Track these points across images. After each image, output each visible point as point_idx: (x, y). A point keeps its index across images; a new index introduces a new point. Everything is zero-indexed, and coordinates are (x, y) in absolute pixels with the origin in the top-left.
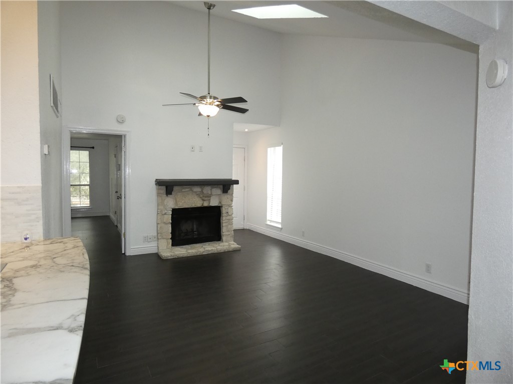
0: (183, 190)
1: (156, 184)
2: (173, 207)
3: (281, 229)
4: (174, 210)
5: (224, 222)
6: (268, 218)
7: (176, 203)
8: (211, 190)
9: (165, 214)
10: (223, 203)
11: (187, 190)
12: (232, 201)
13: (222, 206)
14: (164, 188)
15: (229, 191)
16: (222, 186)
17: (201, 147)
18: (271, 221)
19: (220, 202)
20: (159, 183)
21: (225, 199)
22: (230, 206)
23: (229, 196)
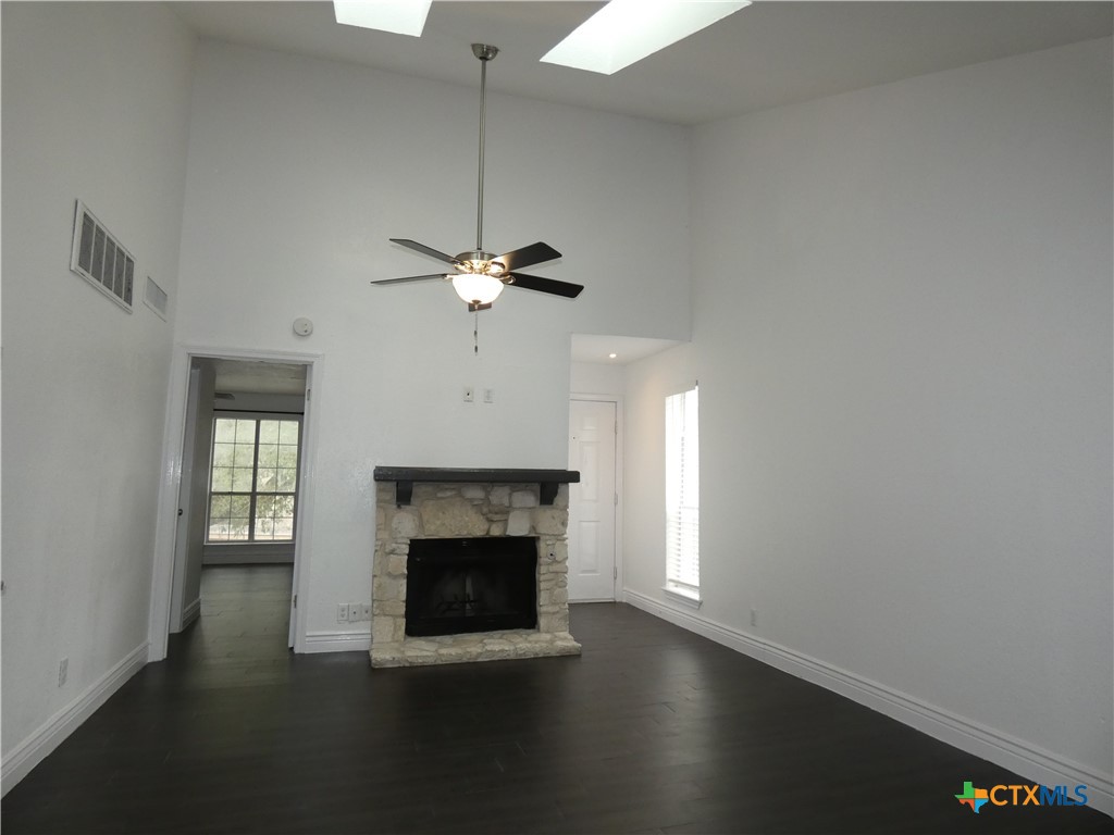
0: (439, 495)
1: (376, 480)
2: (413, 534)
3: (700, 603)
4: (417, 547)
5: (542, 578)
6: (671, 573)
7: (421, 526)
8: (510, 495)
9: (392, 552)
10: (542, 529)
11: (449, 494)
12: (564, 524)
13: (538, 538)
14: (392, 487)
15: (558, 500)
16: (537, 487)
17: (489, 392)
18: (678, 583)
19: (533, 528)
20: (382, 475)
21: (546, 520)
22: (560, 538)
23: (556, 513)
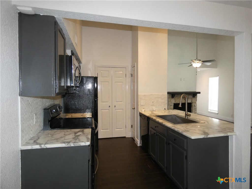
0: (178, 96)
1: (168, 94)
2: (174, 103)
3: (218, 113)
4: (174, 104)
5: (193, 109)
6: (209, 108)
7: (175, 101)
8: (188, 96)
9: (171, 105)
10: (193, 101)
11: (179, 96)
12: (196, 100)
13: (192, 103)
14: (171, 95)
15: (196, 97)
16: (192, 95)
17: (184, 79)
18: (211, 110)
19: (192, 101)
20: (169, 93)
21: (194, 100)
22: (195, 103)
23: (195, 99)
